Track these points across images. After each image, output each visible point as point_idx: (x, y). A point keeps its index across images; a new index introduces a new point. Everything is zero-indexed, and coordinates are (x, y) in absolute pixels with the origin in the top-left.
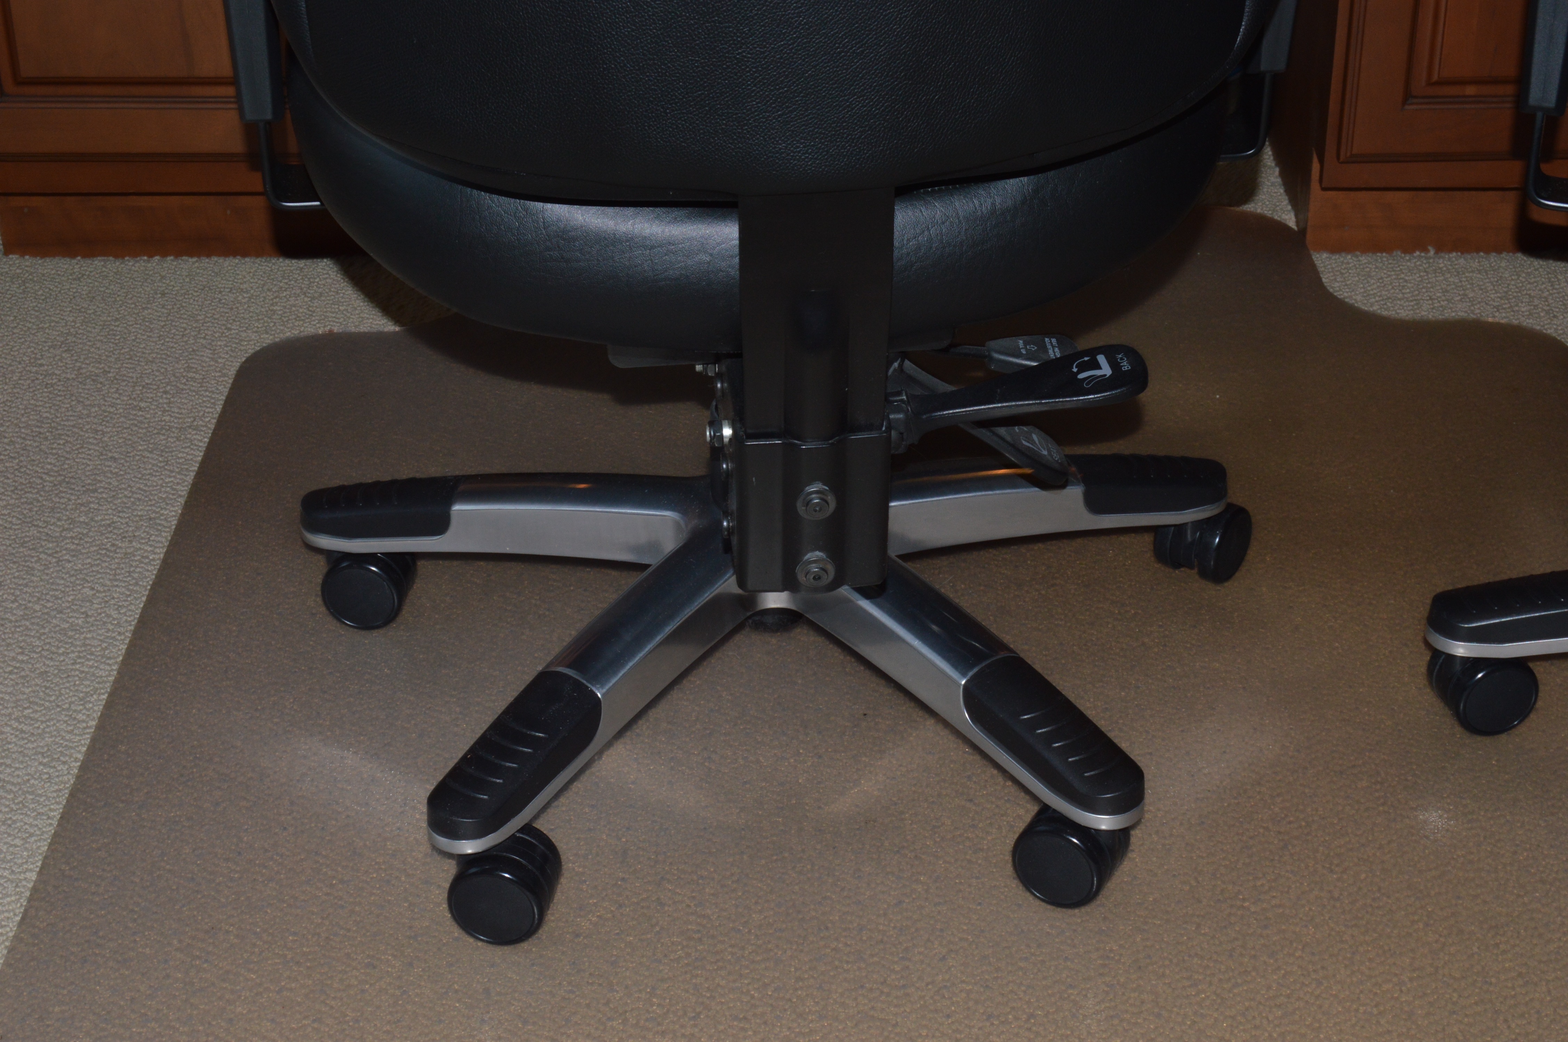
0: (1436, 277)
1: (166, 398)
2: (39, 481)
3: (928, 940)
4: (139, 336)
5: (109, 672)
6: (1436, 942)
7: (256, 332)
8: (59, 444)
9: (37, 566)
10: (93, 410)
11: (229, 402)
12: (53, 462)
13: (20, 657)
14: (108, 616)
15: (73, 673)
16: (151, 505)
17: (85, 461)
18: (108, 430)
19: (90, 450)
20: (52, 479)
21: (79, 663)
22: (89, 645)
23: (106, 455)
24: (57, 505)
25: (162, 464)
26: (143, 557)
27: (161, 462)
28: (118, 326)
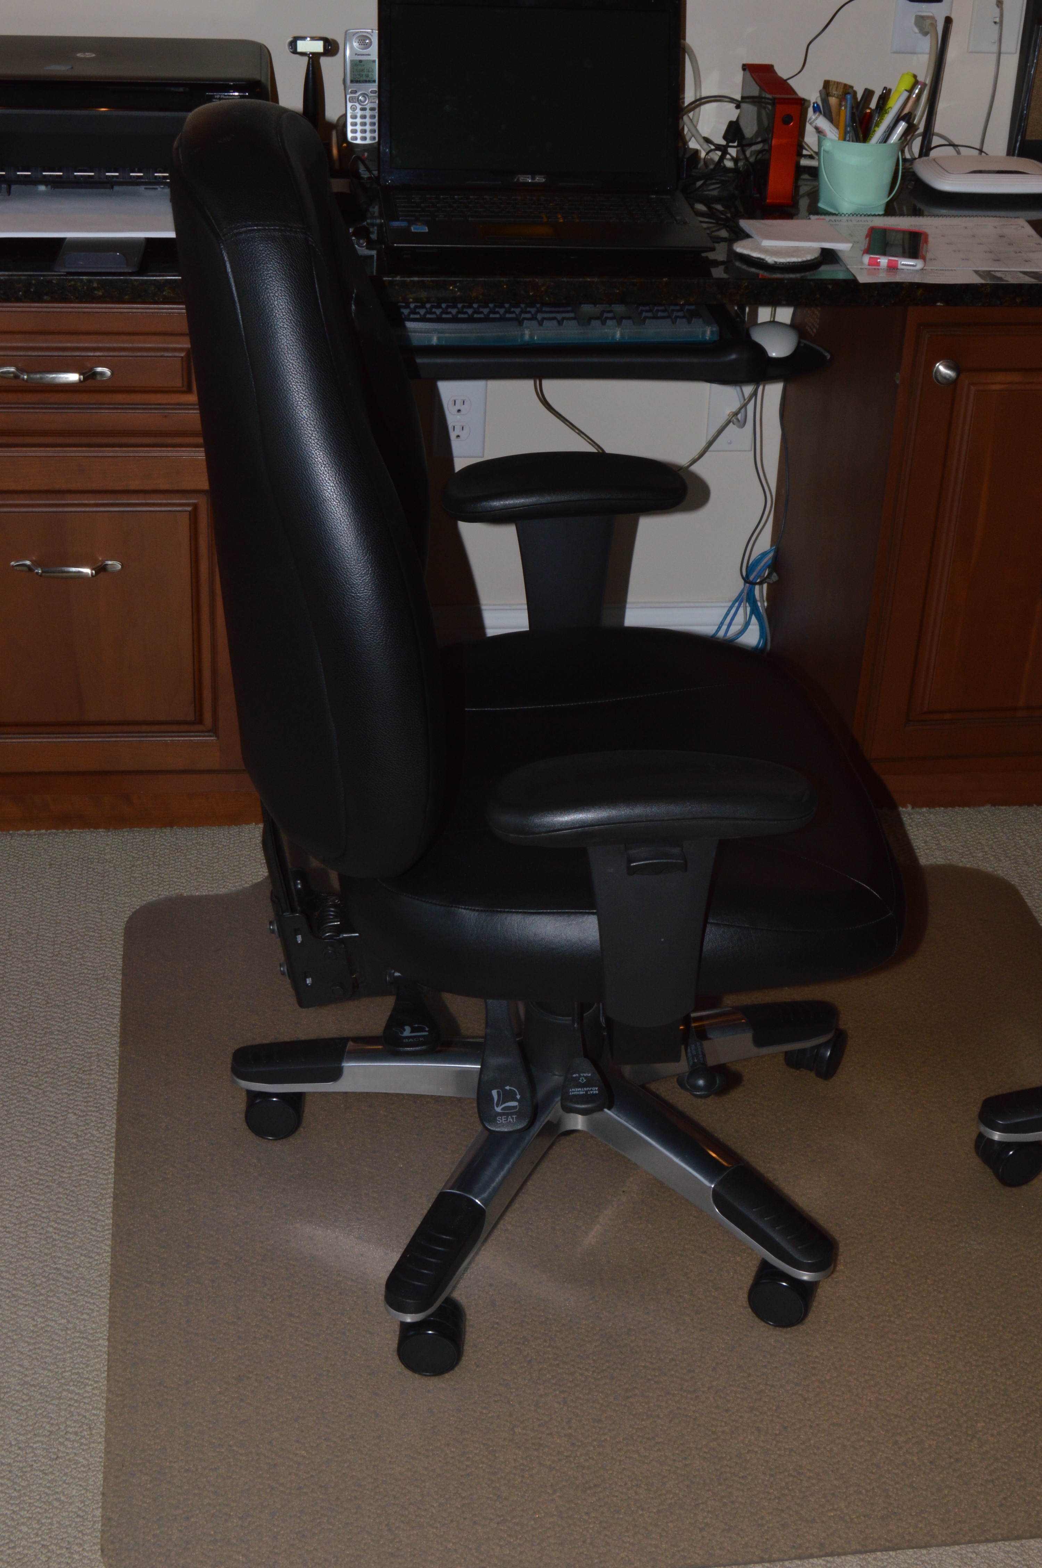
0: (918, 830)
1: (80, 954)
2: (10, 1027)
3: (701, 1357)
4: (44, 901)
5: (107, 1180)
6: (1012, 1339)
7: (128, 896)
8: (14, 995)
9: (29, 1096)
10: (30, 965)
11: (126, 957)
12: (15, 1010)
13: (41, 1171)
14: (93, 1135)
15: (82, 1182)
16: (95, 1044)
17: (37, 1009)
18: (46, 982)
19: (38, 999)
20: (18, 1024)
21: (84, 1174)
22: (87, 1159)
23: (51, 1003)
24: (28, 1046)
25: (94, 1010)
26: (102, 1086)
27: (92, 1008)
28: (26, 893)
